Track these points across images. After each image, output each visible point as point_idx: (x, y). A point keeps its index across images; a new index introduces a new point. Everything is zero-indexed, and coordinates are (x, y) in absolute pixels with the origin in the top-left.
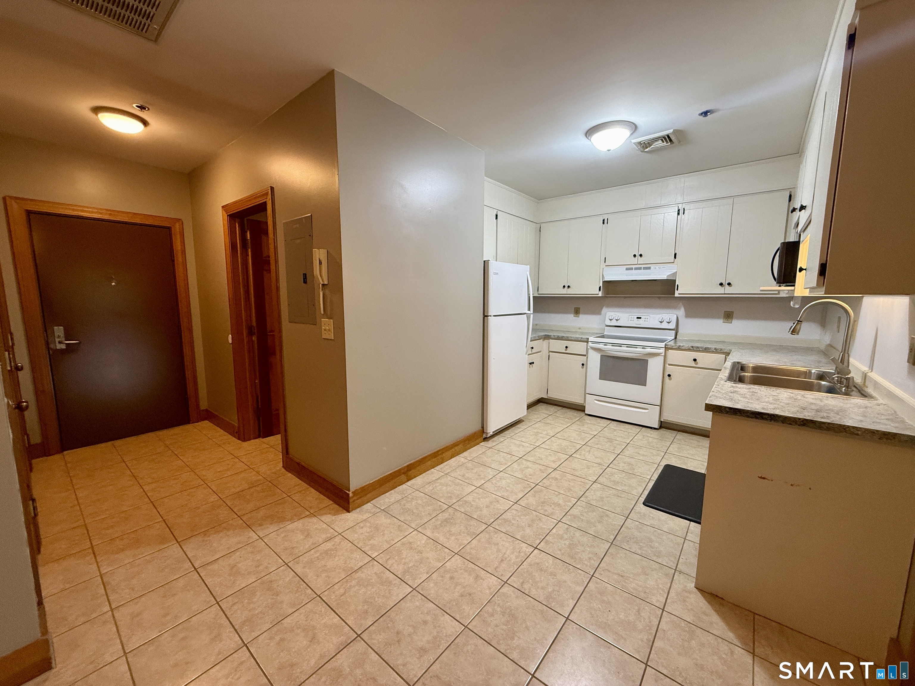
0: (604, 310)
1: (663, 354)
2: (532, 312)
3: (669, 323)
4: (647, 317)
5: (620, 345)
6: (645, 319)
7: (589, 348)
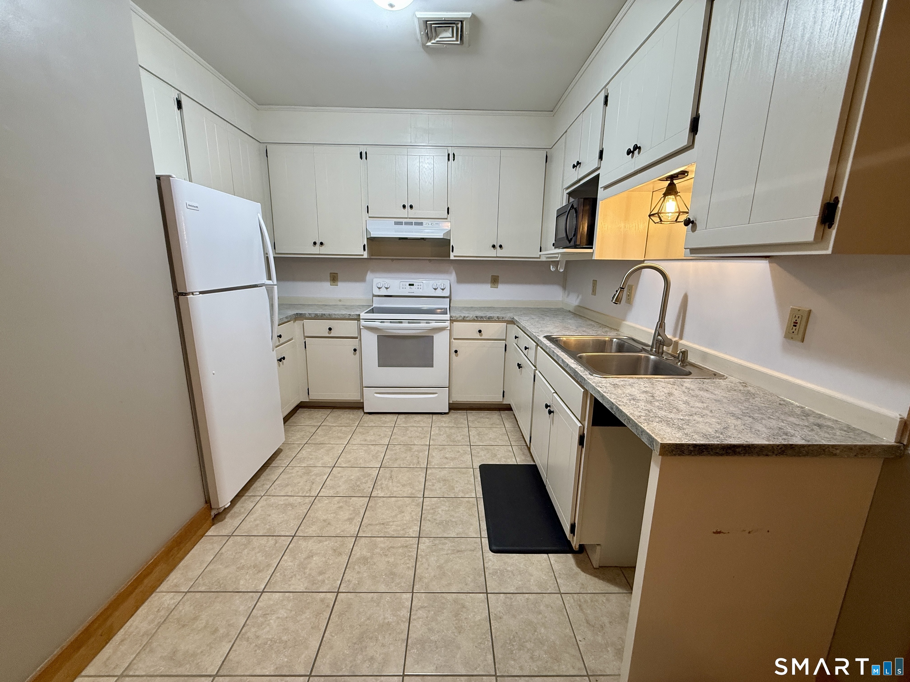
0: (370, 276)
1: (449, 328)
2: (275, 283)
3: (443, 289)
4: (419, 284)
5: (400, 321)
6: (418, 285)
7: (361, 327)
